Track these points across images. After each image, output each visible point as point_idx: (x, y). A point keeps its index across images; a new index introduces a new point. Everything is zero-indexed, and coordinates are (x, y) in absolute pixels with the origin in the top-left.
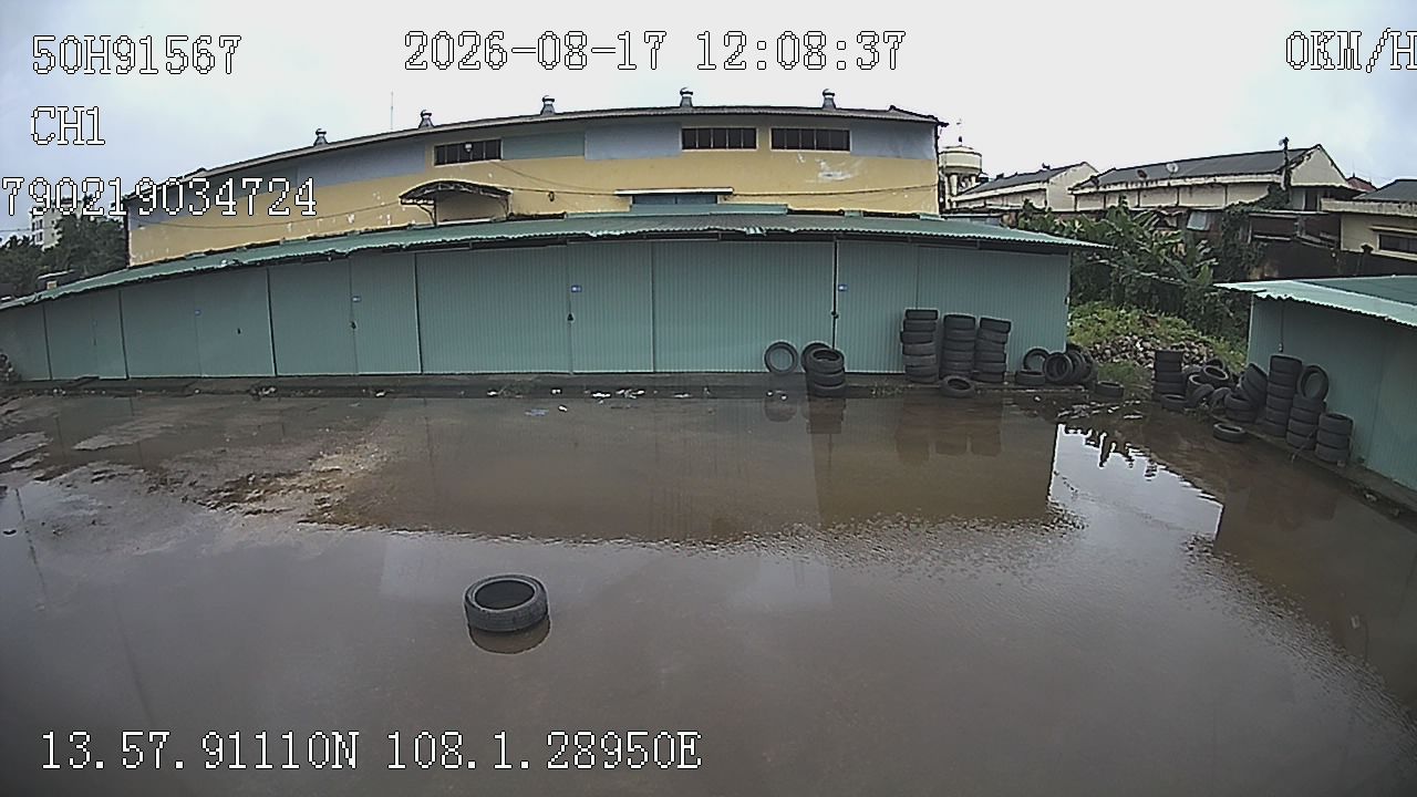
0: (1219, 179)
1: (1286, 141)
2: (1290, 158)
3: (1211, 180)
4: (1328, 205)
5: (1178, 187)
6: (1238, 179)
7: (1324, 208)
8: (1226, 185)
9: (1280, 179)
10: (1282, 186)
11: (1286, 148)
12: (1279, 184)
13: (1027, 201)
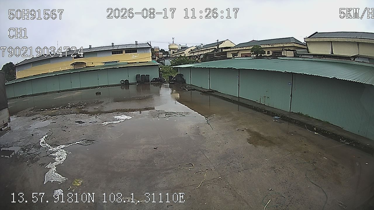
0: (208, 48)
1: (218, 40)
2: (218, 43)
3: (206, 49)
4: (224, 50)
5: (203, 50)
6: (211, 48)
7: (223, 51)
8: (209, 49)
9: (216, 47)
10: (217, 48)
11: (218, 41)
12: (216, 48)
13: (180, 55)
